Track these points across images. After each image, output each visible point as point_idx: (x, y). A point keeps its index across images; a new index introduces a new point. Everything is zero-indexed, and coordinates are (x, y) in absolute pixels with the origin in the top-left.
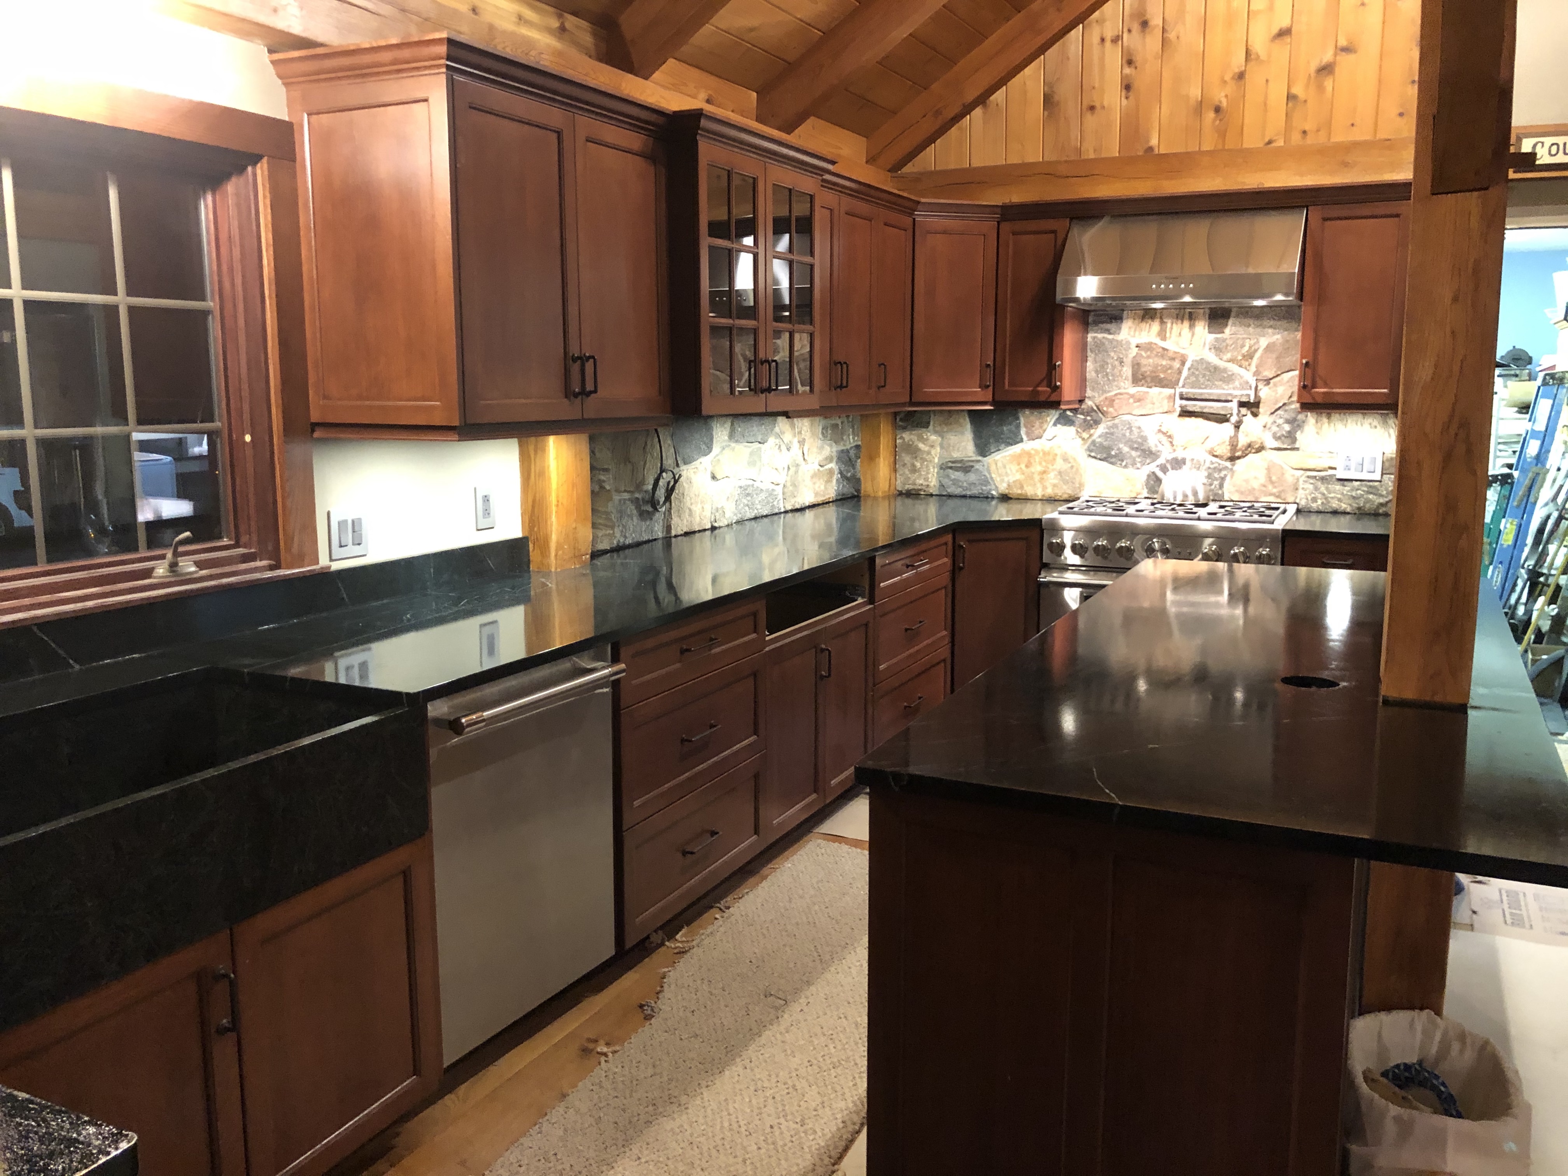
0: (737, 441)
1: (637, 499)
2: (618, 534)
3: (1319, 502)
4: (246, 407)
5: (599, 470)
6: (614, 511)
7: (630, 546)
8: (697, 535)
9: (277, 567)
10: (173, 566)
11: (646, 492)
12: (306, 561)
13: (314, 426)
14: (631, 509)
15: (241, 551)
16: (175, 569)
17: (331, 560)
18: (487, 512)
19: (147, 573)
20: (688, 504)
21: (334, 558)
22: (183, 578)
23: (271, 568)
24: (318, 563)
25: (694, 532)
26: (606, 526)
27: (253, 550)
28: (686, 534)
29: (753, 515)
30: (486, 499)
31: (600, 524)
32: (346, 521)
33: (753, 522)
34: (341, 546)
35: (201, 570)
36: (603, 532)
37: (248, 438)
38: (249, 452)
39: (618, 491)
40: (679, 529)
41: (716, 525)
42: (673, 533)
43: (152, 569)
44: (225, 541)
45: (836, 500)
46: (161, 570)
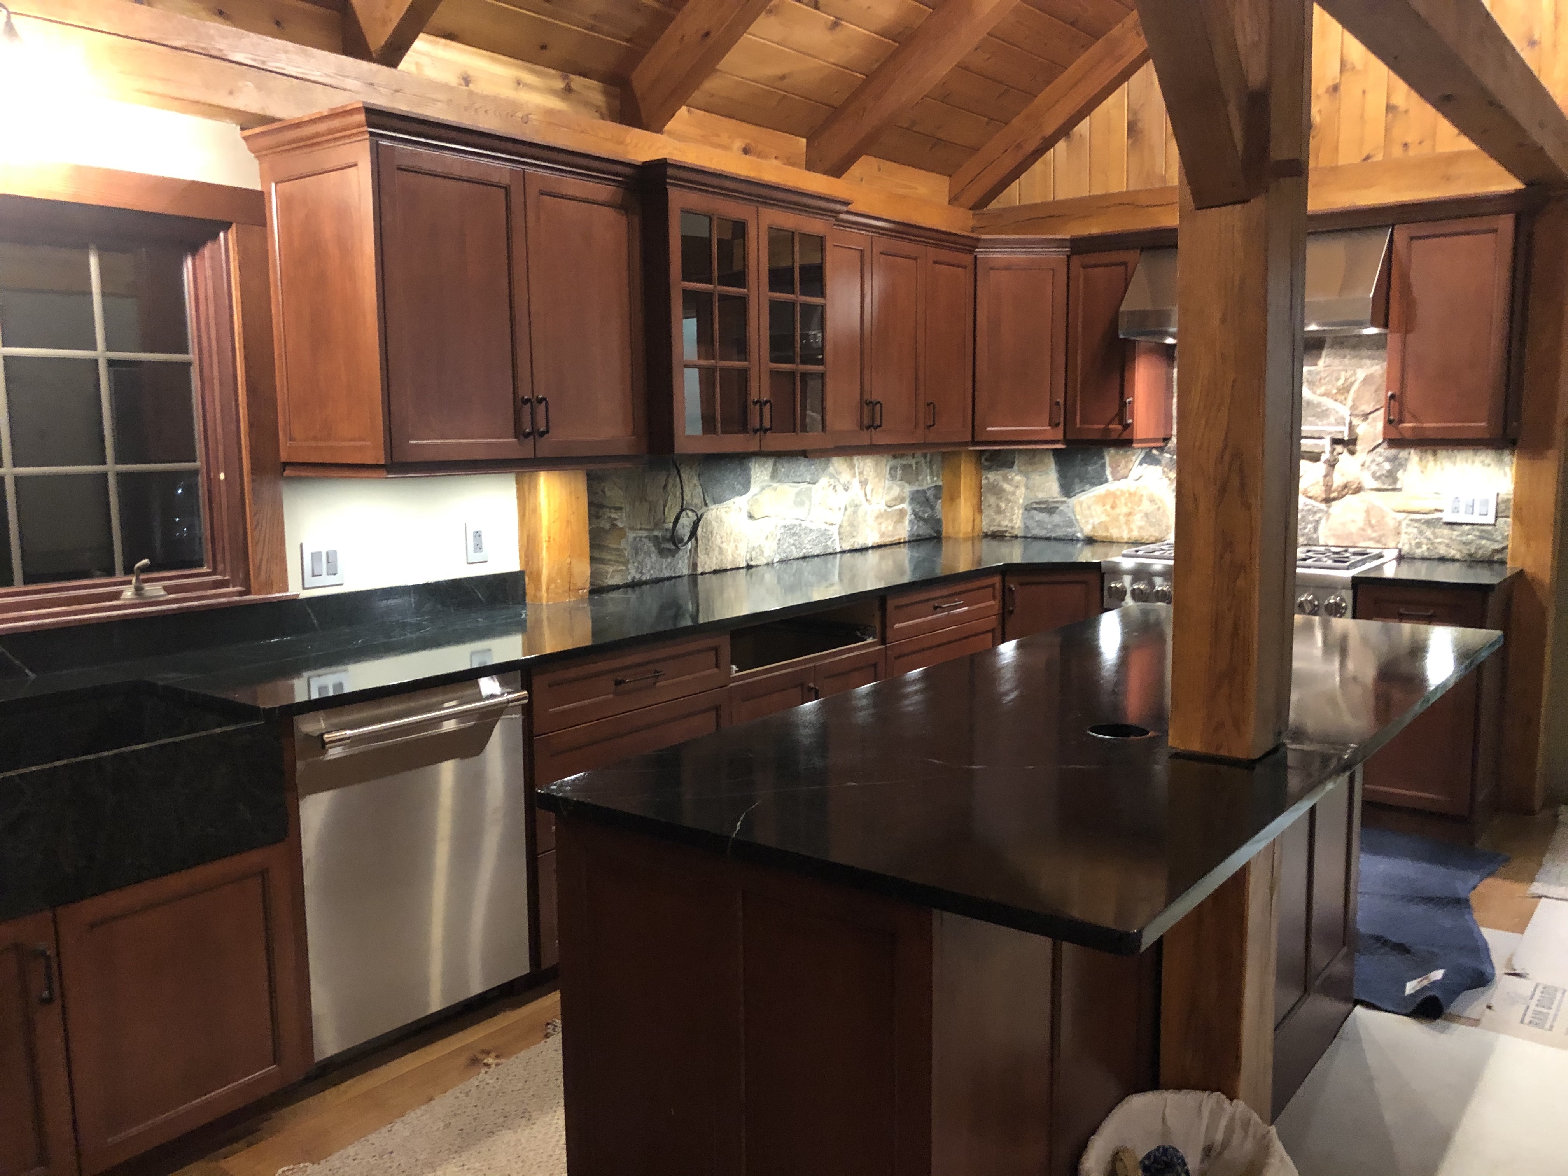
0: (780, 481)
1: (656, 537)
2: (633, 571)
3: (1424, 548)
4: (221, 448)
5: (610, 508)
6: (629, 548)
7: (646, 583)
8: (729, 573)
9: (247, 592)
10: (138, 590)
11: (667, 530)
12: (275, 588)
13: (285, 465)
14: (649, 545)
15: (218, 577)
16: (139, 592)
17: (304, 588)
18: (478, 547)
19: (116, 596)
20: (718, 541)
21: (306, 586)
22: (149, 600)
23: (241, 594)
24: (287, 590)
25: (726, 570)
26: (616, 561)
27: (227, 578)
28: (715, 572)
29: (801, 555)
30: (478, 535)
31: (611, 560)
32: (320, 553)
33: (801, 562)
34: (314, 576)
35: (169, 594)
36: (614, 568)
37: (222, 476)
38: (223, 488)
39: (633, 529)
40: (706, 566)
41: (752, 563)
42: (700, 570)
43: (121, 592)
44: (205, 569)
45: (909, 542)
46: (128, 593)
